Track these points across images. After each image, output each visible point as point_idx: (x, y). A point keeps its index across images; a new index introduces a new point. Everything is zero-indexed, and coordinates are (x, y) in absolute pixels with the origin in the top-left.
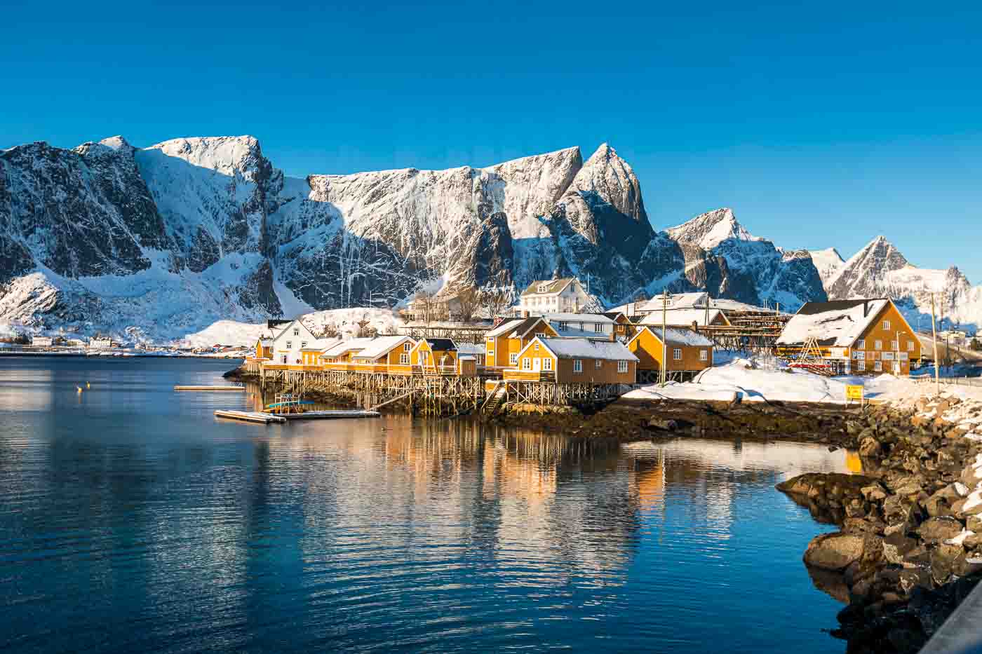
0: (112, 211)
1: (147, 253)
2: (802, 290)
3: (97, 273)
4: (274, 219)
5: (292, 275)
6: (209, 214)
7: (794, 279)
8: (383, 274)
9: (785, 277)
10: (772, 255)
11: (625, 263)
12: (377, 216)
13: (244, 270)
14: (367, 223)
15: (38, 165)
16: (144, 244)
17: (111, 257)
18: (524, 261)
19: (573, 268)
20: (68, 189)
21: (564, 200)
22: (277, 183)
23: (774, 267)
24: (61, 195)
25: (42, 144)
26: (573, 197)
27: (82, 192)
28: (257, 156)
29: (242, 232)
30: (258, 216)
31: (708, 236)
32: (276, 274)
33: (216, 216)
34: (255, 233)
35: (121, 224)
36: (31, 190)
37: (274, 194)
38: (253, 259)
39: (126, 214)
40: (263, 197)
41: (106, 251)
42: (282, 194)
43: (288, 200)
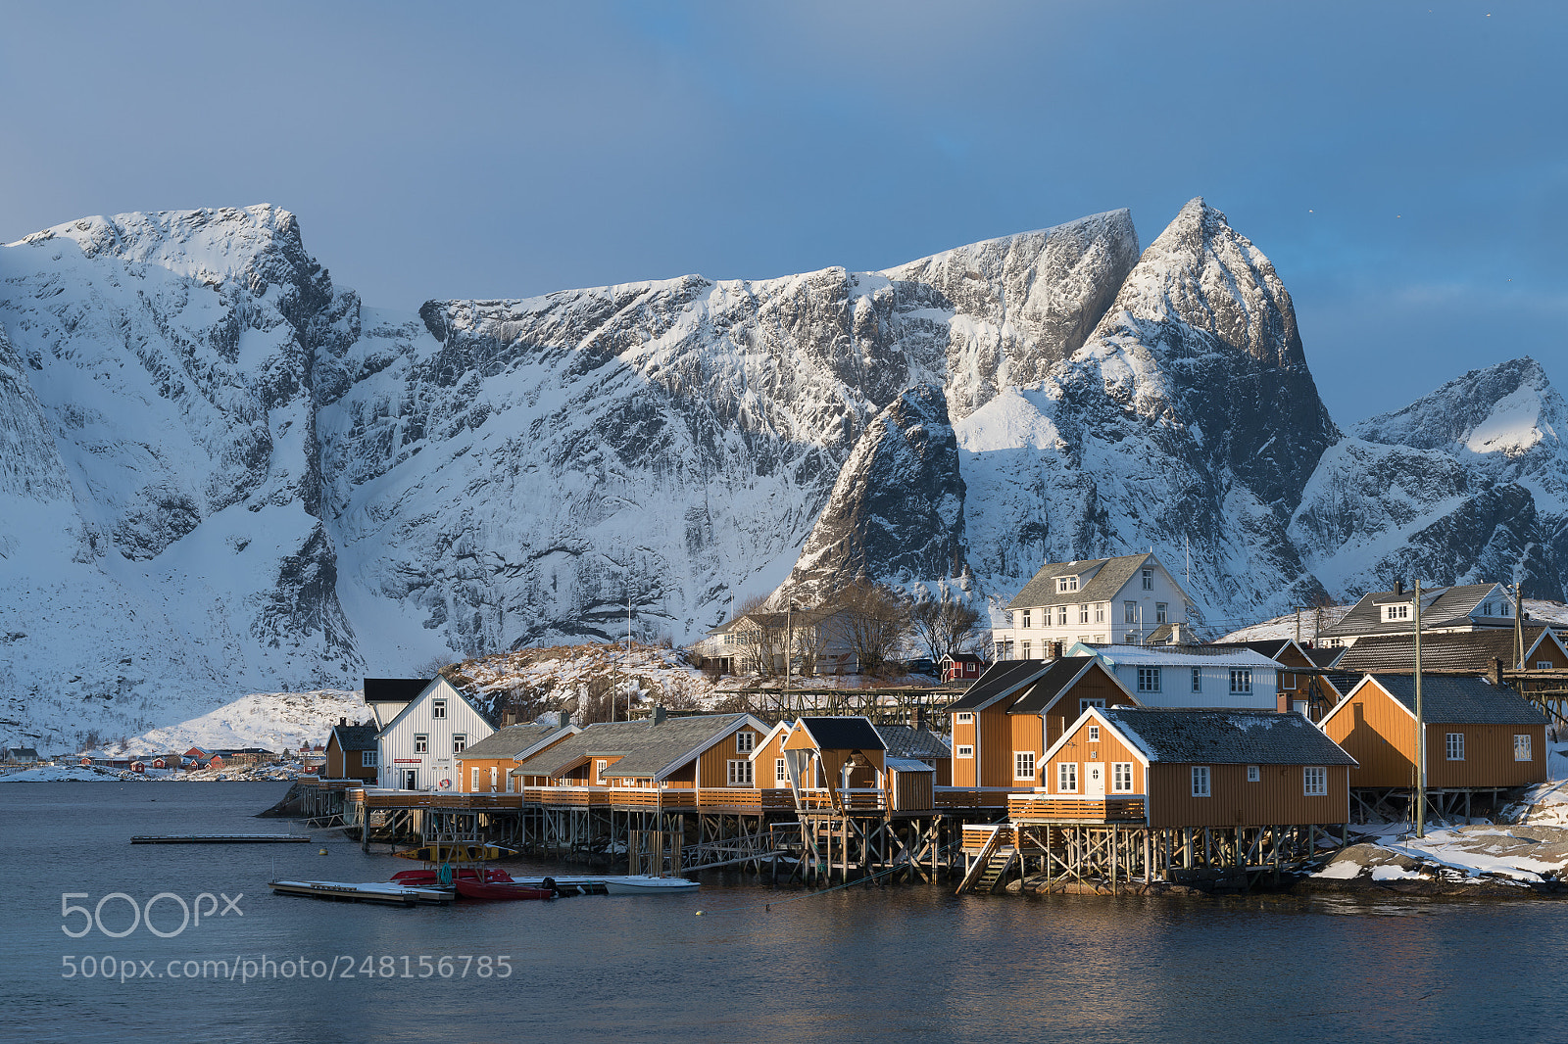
11: (1256, 511)
12: (603, 403)
13: (263, 552)
21: (1092, 347)
26: (1116, 339)
28: (294, 253)
29: (257, 454)
31: (1482, 431)
32: (344, 558)
40: (309, 360)
42: (359, 352)
43: (374, 367)
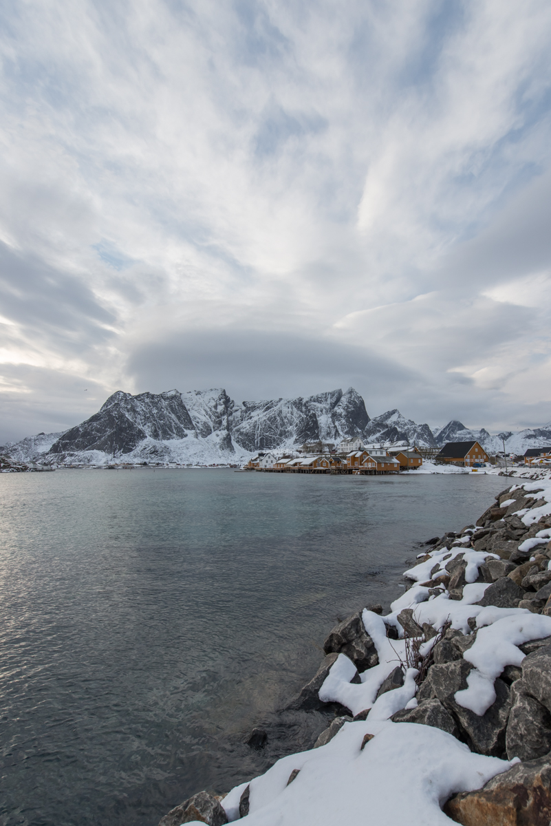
0: (173, 416)
1: (186, 432)
2: (425, 439)
3: (168, 439)
4: (231, 418)
5: (238, 438)
6: (208, 417)
7: (422, 435)
8: (271, 437)
9: (419, 434)
10: (413, 426)
11: (359, 431)
12: (268, 416)
13: (221, 437)
14: (265, 418)
15: (147, 400)
16: (186, 428)
17: (174, 433)
18: (322, 430)
19: (341, 433)
20: (157, 409)
21: (336, 408)
22: (232, 405)
23: (415, 431)
24: (155, 411)
25: (148, 393)
26: (340, 407)
27: (163, 410)
28: (225, 395)
29: (220, 423)
30: (225, 417)
31: (390, 419)
32: (232, 438)
33: (210, 417)
34: (224, 423)
35: (177, 421)
36: (145, 409)
37: (231, 408)
38: (225, 433)
39: (179, 418)
40: (227, 410)
41: (172, 431)
42: (234, 409)
43: (236, 411)
